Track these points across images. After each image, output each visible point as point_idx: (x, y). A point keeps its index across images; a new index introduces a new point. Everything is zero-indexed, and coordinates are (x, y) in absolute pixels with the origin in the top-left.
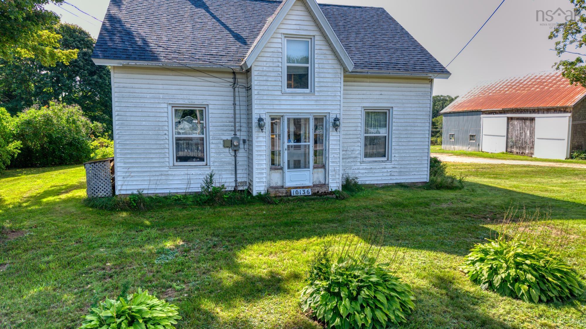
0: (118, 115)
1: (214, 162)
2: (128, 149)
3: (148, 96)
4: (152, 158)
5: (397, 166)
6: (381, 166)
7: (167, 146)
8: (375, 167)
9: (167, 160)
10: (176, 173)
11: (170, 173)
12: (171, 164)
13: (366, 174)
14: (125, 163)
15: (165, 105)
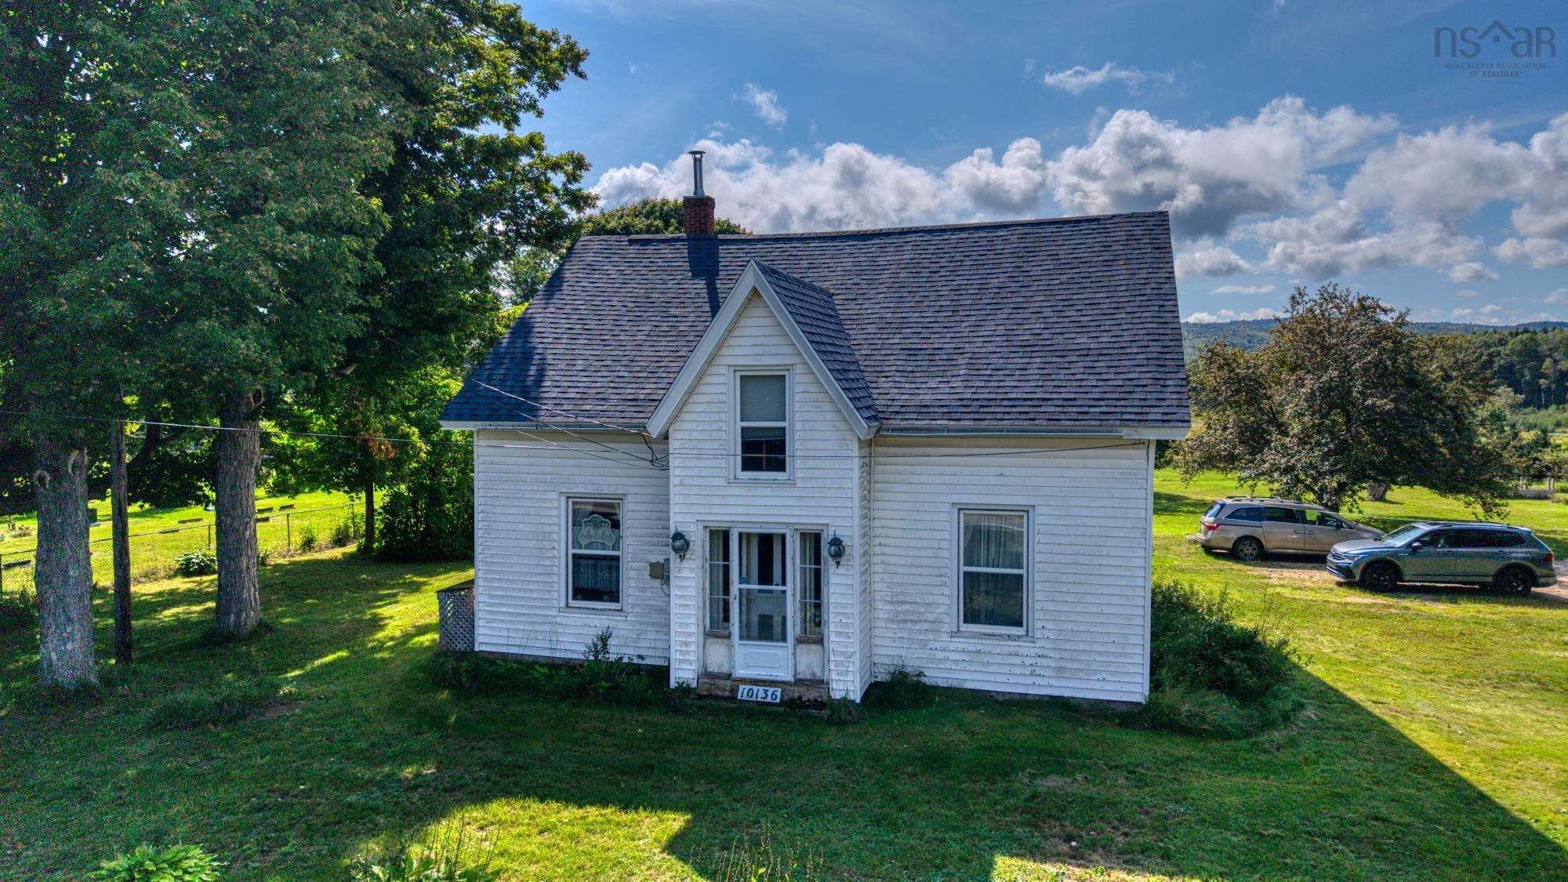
0: (482, 512)
1: (634, 606)
2: (497, 572)
3: (529, 478)
4: (531, 590)
5: (1051, 654)
6: (1006, 650)
7: (555, 569)
8: (988, 649)
9: (555, 595)
10: (571, 621)
11: (559, 620)
12: (563, 604)
13: (963, 665)
14: (491, 596)
15: (554, 496)
